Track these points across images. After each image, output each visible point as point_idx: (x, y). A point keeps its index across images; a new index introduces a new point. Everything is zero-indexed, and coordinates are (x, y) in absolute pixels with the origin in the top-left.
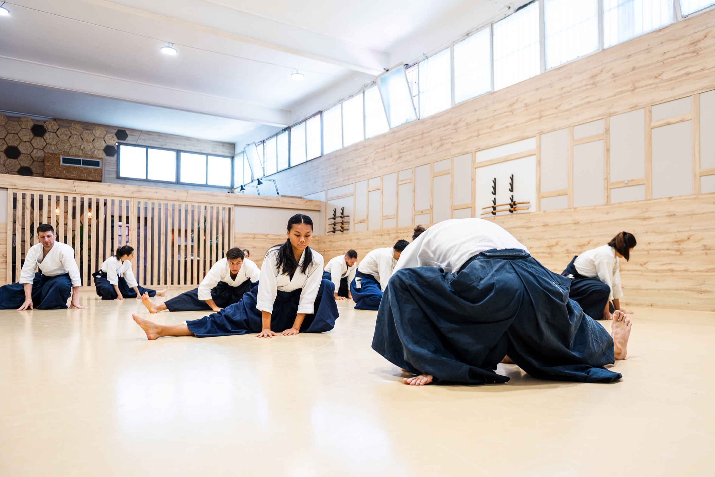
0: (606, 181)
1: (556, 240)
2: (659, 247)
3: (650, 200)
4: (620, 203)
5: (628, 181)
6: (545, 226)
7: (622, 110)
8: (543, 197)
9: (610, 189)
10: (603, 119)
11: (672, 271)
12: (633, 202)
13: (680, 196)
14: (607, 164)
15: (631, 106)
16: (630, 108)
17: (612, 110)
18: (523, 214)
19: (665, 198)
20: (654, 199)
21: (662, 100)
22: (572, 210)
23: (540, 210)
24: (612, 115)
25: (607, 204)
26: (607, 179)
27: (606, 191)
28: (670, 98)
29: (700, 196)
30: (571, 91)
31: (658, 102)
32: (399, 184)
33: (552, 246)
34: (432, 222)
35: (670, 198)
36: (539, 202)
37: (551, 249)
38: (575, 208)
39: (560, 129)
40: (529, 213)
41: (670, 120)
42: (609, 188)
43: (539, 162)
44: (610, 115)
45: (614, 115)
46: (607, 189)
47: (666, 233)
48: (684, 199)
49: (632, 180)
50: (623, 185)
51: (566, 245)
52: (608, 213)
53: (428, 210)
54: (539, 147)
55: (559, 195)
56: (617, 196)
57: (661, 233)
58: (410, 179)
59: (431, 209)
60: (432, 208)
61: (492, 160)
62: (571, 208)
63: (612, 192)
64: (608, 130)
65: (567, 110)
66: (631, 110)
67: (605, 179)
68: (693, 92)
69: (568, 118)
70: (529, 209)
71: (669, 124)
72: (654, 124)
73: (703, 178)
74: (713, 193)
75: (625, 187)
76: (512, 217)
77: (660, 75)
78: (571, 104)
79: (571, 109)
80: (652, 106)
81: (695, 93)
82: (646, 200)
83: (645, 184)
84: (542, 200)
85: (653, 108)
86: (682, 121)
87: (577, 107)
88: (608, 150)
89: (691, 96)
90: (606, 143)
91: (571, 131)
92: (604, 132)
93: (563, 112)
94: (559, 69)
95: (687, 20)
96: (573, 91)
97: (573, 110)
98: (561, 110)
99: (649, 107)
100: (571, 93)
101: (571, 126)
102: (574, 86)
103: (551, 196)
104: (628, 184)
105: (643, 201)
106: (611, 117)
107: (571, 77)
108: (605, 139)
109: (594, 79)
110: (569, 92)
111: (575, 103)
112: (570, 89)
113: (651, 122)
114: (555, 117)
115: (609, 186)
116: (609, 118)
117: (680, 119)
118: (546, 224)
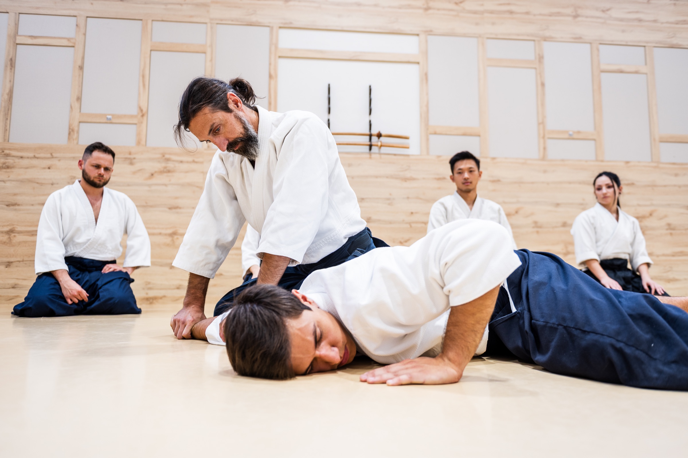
0: (541, 125)
3: (602, 161)
4: (563, 160)
5: (574, 132)
7: (562, 38)
8: (435, 133)
9: (548, 138)
10: (534, 41)
12: (580, 160)
14: (541, 103)
15: (574, 36)
16: (573, 38)
17: (547, 34)
18: (395, 155)
20: (607, 161)
21: (612, 41)
23: (428, 153)
24: (547, 40)
25: (544, 158)
26: (542, 123)
27: (542, 140)
28: (620, 41)
29: (661, 165)
31: (608, 41)
32: (18, 42)
34: (143, 142)
35: (627, 162)
36: (428, 140)
38: (494, 159)
39: (465, 36)
40: (408, 155)
41: (623, 68)
42: (547, 136)
43: (425, 77)
45: (550, 40)
46: (544, 137)
48: (644, 166)
49: (579, 132)
50: (566, 136)
52: (545, 172)
53: (132, 116)
54: (425, 53)
55: (464, 135)
56: (557, 149)
58: (69, 39)
59: (143, 116)
60: (143, 114)
61: (321, 52)
62: (486, 158)
63: (550, 143)
64: (541, 58)
65: (475, 12)
66: (573, 40)
67: (539, 124)
68: (647, 42)
69: (477, 24)
70: (408, 148)
71: (621, 72)
72: (603, 67)
73: (662, 144)
74: (674, 164)
75: (568, 139)
76: (370, 158)
77: (608, 10)
78: (482, 5)
79: (482, 13)
80: (601, 44)
81: (649, 45)
82: (597, 160)
83: (594, 140)
84: (432, 137)
85: (601, 47)
86: (636, 72)
87: (492, 12)
88: (543, 85)
89: (644, 46)
90: (540, 74)
91: (484, 44)
92: (536, 59)
93: (468, 13)
97: (486, 15)
98: (464, 9)
99: (597, 44)
101: (484, 38)
103: (451, 133)
104: (574, 136)
105: (594, 161)
106: (545, 43)
108: (538, 68)
111: (489, 6)
113: (599, 64)
114: (455, 16)
115: (546, 134)
116: (542, 42)
117: (634, 70)
118: (441, 176)
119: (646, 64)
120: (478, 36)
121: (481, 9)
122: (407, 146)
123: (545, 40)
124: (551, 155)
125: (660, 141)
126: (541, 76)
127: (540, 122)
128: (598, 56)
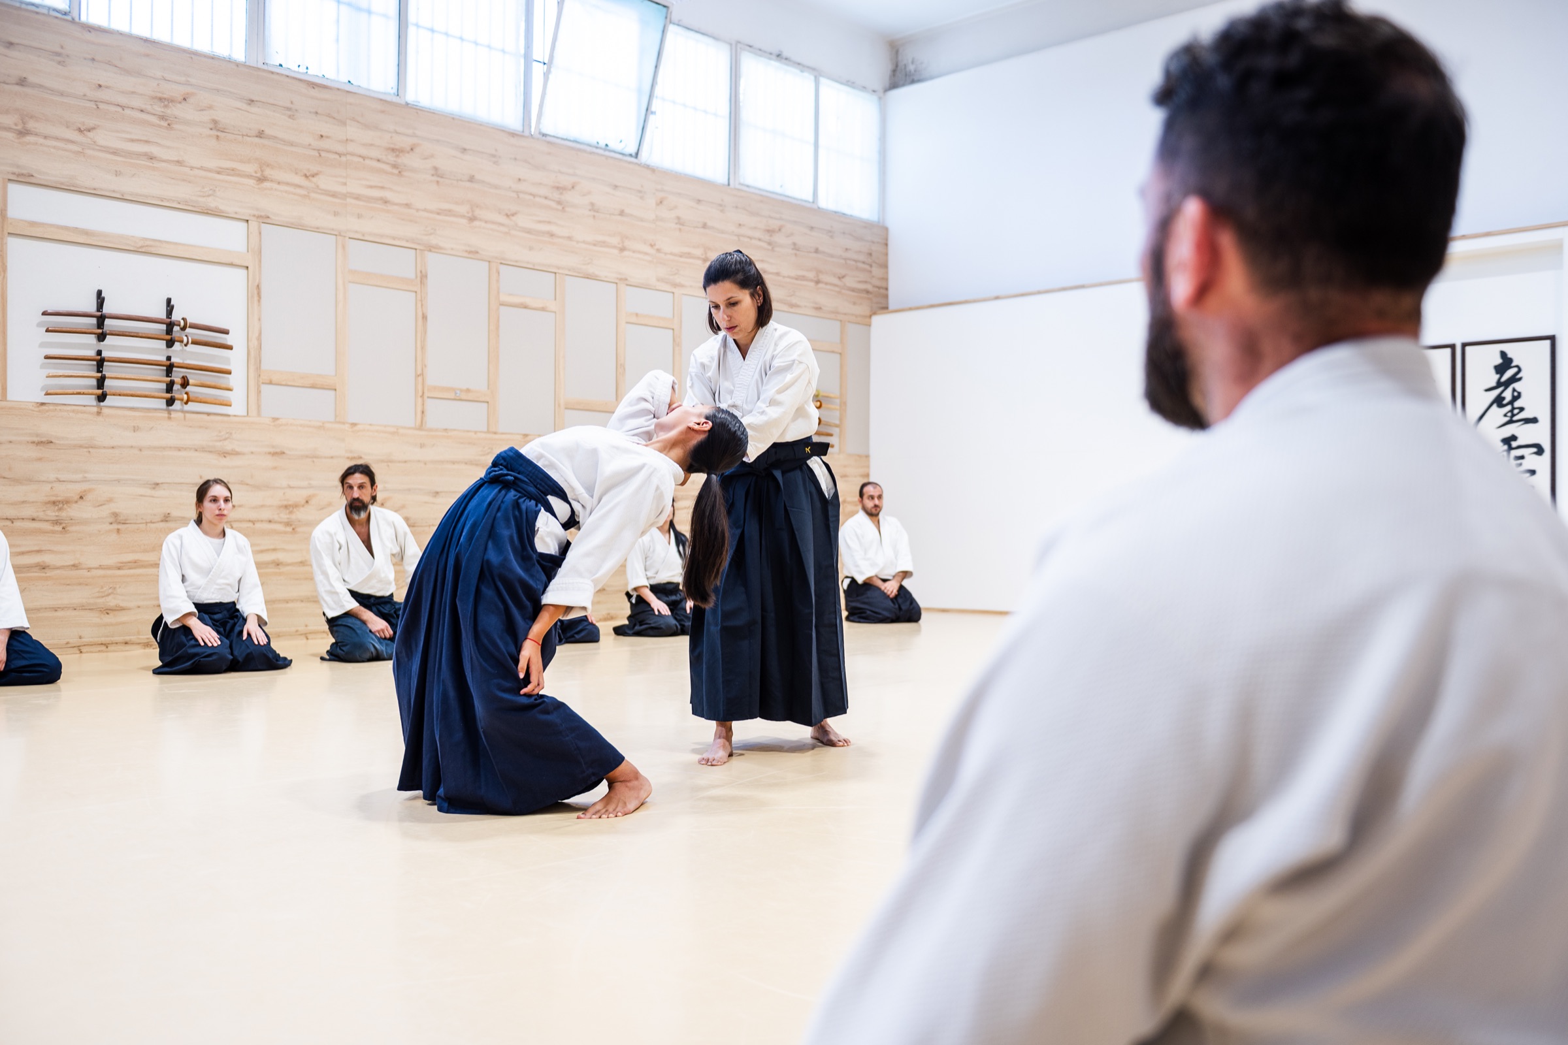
0: (420, 379)
1: (305, 493)
3: (495, 433)
4: (446, 430)
5: (461, 391)
6: (275, 454)
7: (452, 249)
8: (271, 383)
9: (428, 397)
10: (416, 249)
12: (468, 431)
14: (421, 345)
15: (468, 249)
16: (466, 251)
17: (434, 241)
18: (208, 414)
19: (518, 434)
20: (502, 434)
21: (516, 261)
22: (347, 427)
23: (259, 414)
24: (433, 250)
25: (421, 427)
26: (420, 375)
27: (420, 400)
28: (528, 263)
30: (345, 155)
31: (511, 260)
33: (296, 506)
36: (259, 392)
37: (291, 512)
38: (354, 425)
39: (317, 230)
40: (228, 416)
41: (528, 301)
42: (426, 394)
43: (256, 292)
44: (431, 248)
45: (437, 251)
46: (422, 396)
49: (468, 391)
50: (452, 395)
51: (329, 504)
52: (422, 446)
54: (257, 252)
55: (313, 387)
56: (440, 414)
61: (86, 233)
62: (344, 423)
63: (429, 403)
64: (423, 277)
65: (334, 195)
66: (466, 254)
67: (417, 376)
68: (559, 268)
69: (336, 214)
70: (230, 406)
71: (526, 307)
72: (504, 298)
73: (568, 412)
75: (454, 399)
76: (169, 418)
77: (513, 215)
78: (345, 184)
79: (344, 196)
80: (501, 263)
81: (560, 271)
82: (488, 432)
83: (488, 402)
84: (265, 389)
85: (502, 268)
86: (543, 309)
87: (358, 197)
88: (424, 317)
89: (555, 273)
90: (421, 301)
91: (344, 247)
92: (416, 277)
93: (322, 194)
94: (313, 85)
95: (549, 142)
96: (349, 157)
97: (349, 200)
98: (318, 186)
99: (497, 263)
100: (343, 159)
101: (345, 237)
102: (351, 148)
103: (293, 384)
104: (461, 396)
105: (485, 432)
106: (430, 254)
107: (344, 123)
108: (419, 292)
109: (397, 156)
110: (340, 155)
111: (355, 187)
112: (340, 148)
113: (498, 293)
114: (304, 196)
115: (426, 391)
116: (426, 252)
117: (541, 306)
118: (278, 450)
119: (555, 299)
120: (338, 234)
121: (342, 189)
122: (229, 404)
123: (430, 251)
124: (431, 422)
125: (566, 408)
126: (422, 305)
127: (418, 373)
128: (498, 281)
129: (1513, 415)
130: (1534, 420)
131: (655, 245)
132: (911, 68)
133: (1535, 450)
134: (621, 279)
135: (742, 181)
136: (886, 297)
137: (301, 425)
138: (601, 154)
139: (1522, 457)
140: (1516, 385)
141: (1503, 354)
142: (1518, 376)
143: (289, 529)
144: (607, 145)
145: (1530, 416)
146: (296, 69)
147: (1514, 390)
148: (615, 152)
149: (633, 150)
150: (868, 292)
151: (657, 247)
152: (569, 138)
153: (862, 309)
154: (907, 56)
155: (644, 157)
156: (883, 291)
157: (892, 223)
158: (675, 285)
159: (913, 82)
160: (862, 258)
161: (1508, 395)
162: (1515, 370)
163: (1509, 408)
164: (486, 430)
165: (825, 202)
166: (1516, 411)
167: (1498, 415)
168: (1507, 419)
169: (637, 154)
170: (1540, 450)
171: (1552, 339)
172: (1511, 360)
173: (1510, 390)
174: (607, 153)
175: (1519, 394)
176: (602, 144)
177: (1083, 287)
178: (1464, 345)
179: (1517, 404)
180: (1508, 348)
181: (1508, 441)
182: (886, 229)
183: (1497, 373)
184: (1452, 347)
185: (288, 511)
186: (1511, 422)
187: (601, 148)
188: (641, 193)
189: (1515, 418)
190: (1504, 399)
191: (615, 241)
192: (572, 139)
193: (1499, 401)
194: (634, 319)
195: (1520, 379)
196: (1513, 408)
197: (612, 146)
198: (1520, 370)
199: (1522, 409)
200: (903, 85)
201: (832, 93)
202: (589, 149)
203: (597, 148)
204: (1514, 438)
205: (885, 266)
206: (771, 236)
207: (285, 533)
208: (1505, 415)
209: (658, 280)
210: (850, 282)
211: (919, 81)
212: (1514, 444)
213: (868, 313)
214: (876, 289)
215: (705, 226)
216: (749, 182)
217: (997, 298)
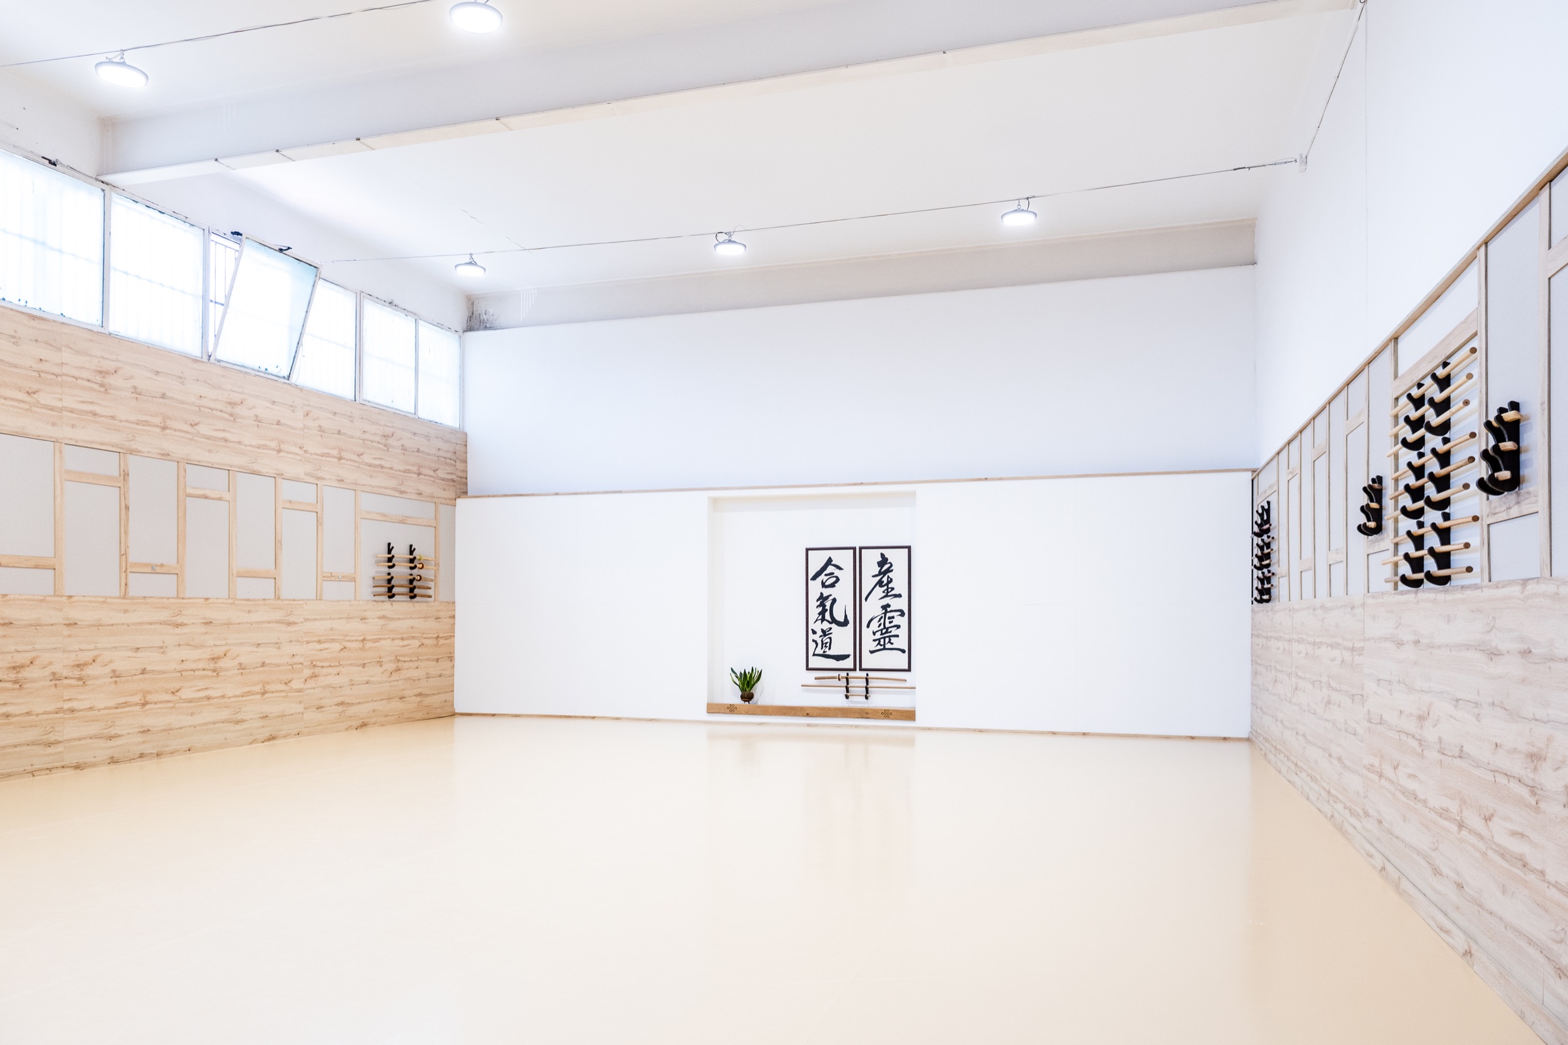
0: (124, 557)
1: (30, 655)
2: (194, 666)
3: (183, 599)
4: (144, 598)
5: (156, 565)
6: (4, 624)
7: (150, 453)
9: (130, 572)
10: (120, 453)
11: (209, 698)
12: (162, 598)
13: (217, 599)
14: (124, 530)
15: (162, 452)
16: (160, 454)
17: (134, 446)
19: (201, 598)
20: (186, 598)
21: (201, 462)
22: (64, 599)
24: (133, 453)
25: (124, 597)
26: (124, 555)
27: (123, 575)
28: (208, 462)
29: (237, 602)
30: (59, 375)
31: (195, 461)
33: (22, 666)
35: (207, 599)
37: (18, 672)
38: (70, 597)
39: (38, 438)
41: (208, 493)
42: (129, 570)
44: (132, 452)
45: (137, 454)
46: (125, 571)
47: (202, 646)
48: (222, 603)
49: (162, 565)
50: (150, 570)
51: (51, 663)
52: (125, 611)
55: (34, 567)
56: (140, 585)
57: (196, 647)
62: (62, 596)
63: (131, 577)
64: (126, 475)
65: (52, 409)
66: (160, 457)
67: (121, 555)
68: (231, 466)
69: (54, 424)
71: (207, 497)
72: (189, 491)
73: (239, 579)
74: (248, 600)
75: (152, 573)
77: (196, 425)
78: (61, 400)
79: (61, 410)
80: (188, 463)
81: (233, 469)
82: (178, 597)
83: (177, 574)
85: (188, 467)
86: (220, 499)
87: (72, 411)
88: (127, 508)
89: (229, 471)
90: (124, 495)
91: (61, 452)
92: (120, 476)
93: (42, 408)
94: (34, 317)
95: (223, 367)
96: (64, 377)
97: (64, 413)
98: (38, 401)
99: (183, 463)
100: (59, 379)
101: (61, 443)
102: (65, 370)
103: (19, 566)
104: (154, 569)
105: (175, 598)
106: (131, 456)
107: (60, 350)
108: (122, 487)
109: (104, 377)
110: (57, 376)
111: (69, 402)
112: (56, 370)
113: (185, 487)
114: (27, 410)
115: (128, 567)
116: (128, 455)
117: (218, 496)
118: (7, 621)
119: (229, 491)
120: (56, 441)
121: (59, 404)
123: (131, 454)
124: (132, 592)
125: (238, 576)
126: (125, 498)
127: (123, 553)
128: (185, 478)
129: (888, 592)
130: (899, 596)
131: (303, 447)
132: (485, 317)
133: (900, 613)
134: (279, 474)
135: (365, 398)
136: (466, 484)
137: (26, 600)
138: (263, 375)
139: (893, 617)
140: (890, 574)
141: (882, 555)
142: (891, 569)
143: (17, 686)
144: (266, 369)
145: (898, 593)
146: (17, 302)
147: (888, 577)
148: (272, 375)
149: (286, 374)
150: (453, 481)
151: (305, 449)
152: (237, 364)
153: (450, 494)
154: (480, 308)
155: (293, 379)
156: (464, 480)
157: (468, 430)
158: (318, 478)
159: (486, 328)
160: (449, 455)
161: (885, 580)
162: (889, 565)
163: (886, 587)
164: (176, 596)
165: (422, 414)
166: (889, 590)
167: (879, 591)
168: (885, 594)
169: (289, 377)
170: (902, 614)
171: (909, 548)
172: (887, 559)
173: (886, 576)
174: (266, 376)
175: (891, 580)
176: (263, 369)
177: (620, 492)
178: (861, 548)
179: (890, 586)
180: (887, 552)
181: (885, 607)
182: (466, 434)
183: (879, 566)
184: (854, 549)
185: (16, 671)
186: (886, 596)
187: (261, 372)
188: (292, 408)
189: (889, 594)
190: (883, 582)
191: (273, 444)
192: (240, 364)
193: (880, 583)
194: (288, 505)
195: (892, 570)
196: (888, 588)
197: (270, 370)
198: (891, 565)
199: (893, 589)
200: (478, 329)
201: (426, 330)
202: (253, 372)
203: (259, 371)
204: (888, 606)
205: (465, 461)
206: (386, 440)
207: (14, 689)
208: (884, 592)
209: (306, 475)
210: (442, 474)
211: (491, 328)
212: (889, 609)
213: (454, 497)
214: (459, 479)
215: (339, 433)
216: (369, 398)
217: (556, 494)
